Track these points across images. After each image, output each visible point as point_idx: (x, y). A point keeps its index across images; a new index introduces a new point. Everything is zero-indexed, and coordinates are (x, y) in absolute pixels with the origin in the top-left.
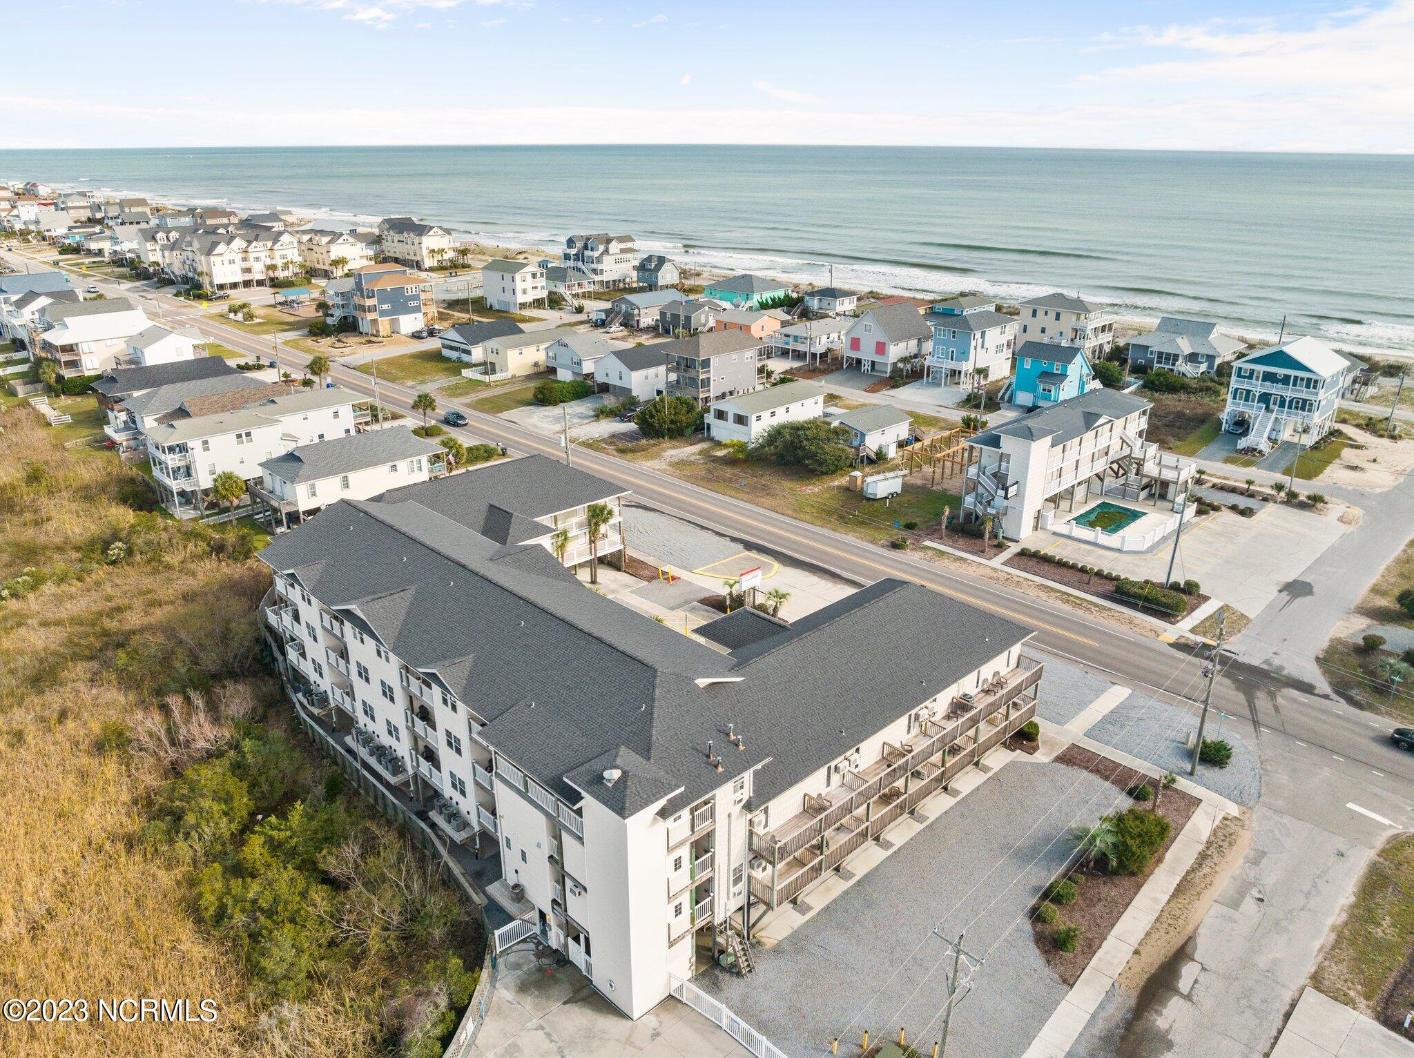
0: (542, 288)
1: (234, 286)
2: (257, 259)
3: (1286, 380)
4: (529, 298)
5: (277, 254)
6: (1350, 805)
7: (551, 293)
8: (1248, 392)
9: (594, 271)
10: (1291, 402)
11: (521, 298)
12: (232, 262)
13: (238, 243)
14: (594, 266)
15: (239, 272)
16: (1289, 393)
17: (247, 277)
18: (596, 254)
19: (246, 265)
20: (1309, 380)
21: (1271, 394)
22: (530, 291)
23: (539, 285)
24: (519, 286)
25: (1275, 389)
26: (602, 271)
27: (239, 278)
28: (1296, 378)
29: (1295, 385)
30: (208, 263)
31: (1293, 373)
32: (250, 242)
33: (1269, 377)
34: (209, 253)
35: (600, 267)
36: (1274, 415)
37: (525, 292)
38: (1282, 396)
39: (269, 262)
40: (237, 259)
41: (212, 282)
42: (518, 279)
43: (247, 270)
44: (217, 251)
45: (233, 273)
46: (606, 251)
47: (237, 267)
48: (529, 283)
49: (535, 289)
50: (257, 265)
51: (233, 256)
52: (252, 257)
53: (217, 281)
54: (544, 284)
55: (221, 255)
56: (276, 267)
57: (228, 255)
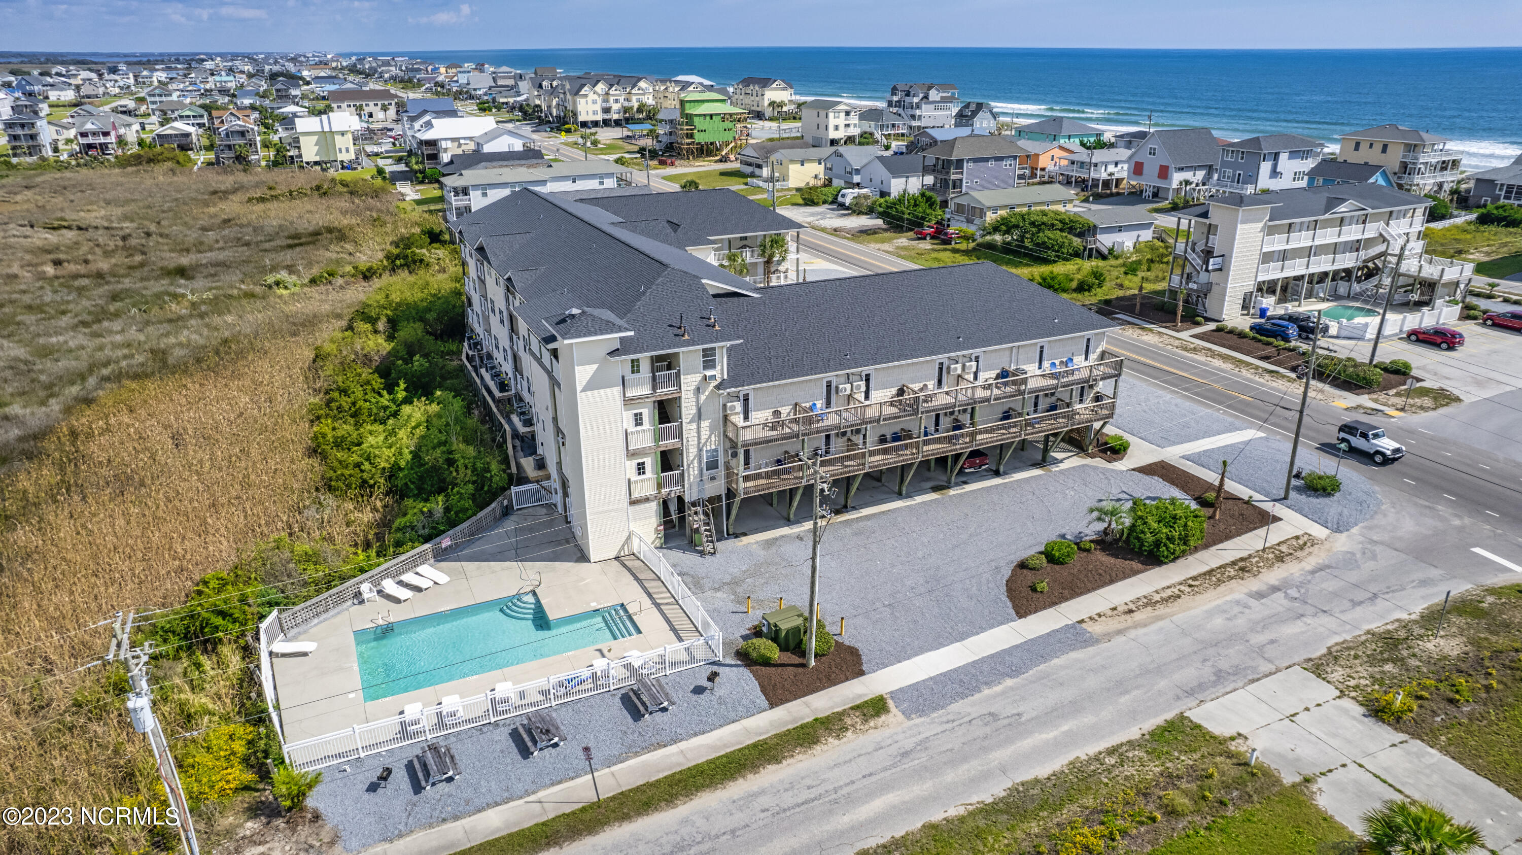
0: (855, 125)
1: (596, 124)
2: (616, 101)
4: (840, 134)
5: (634, 98)
7: (862, 133)
9: (913, 117)
11: (833, 134)
12: (594, 102)
13: (601, 87)
14: (910, 112)
15: (600, 112)
17: (607, 116)
18: (916, 100)
19: (605, 105)
22: (842, 127)
23: (852, 122)
24: (832, 121)
26: (920, 116)
27: (599, 117)
30: (575, 103)
32: (611, 86)
34: (577, 93)
35: (918, 112)
37: (836, 128)
39: (626, 104)
40: (599, 100)
41: (576, 119)
42: (831, 115)
43: (607, 110)
44: (583, 92)
45: (595, 113)
46: (926, 97)
47: (598, 107)
48: (842, 120)
49: (847, 126)
50: (616, 107)
51: (596, 97)
52: (612, 99)
53: (581, 118)
54: (857, 122)
55: (586, 96)
56: (632, 108)
57: (592, 96)
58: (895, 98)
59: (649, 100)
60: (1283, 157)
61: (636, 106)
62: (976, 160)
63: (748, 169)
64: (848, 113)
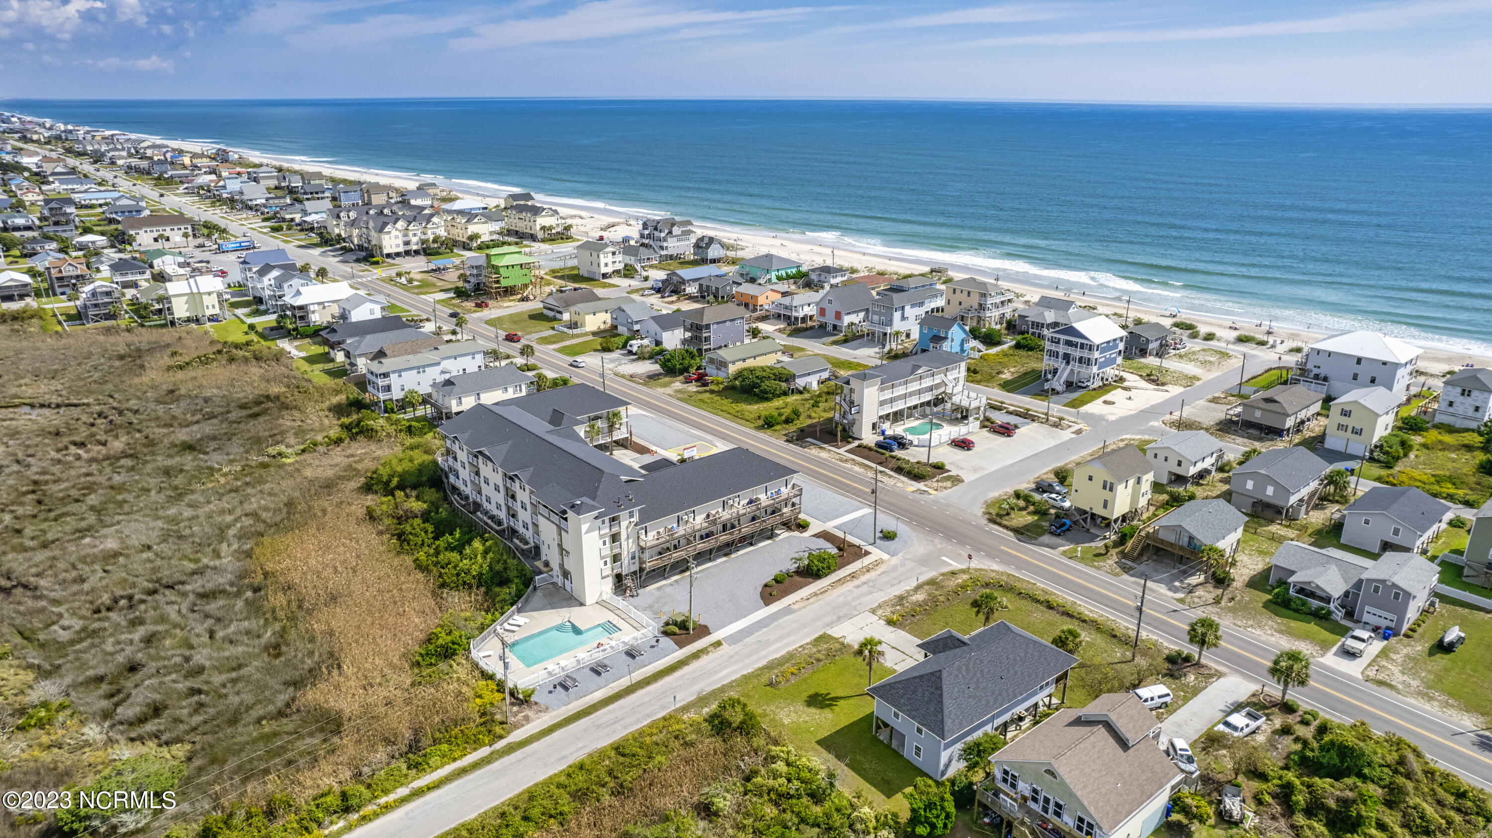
0: (620, 262)
1: (398, 254)
2: (415, 235)
3: (1076, 345)
4: (609, 270)
5: (429, 232)
6: (944, 558)
7: (626, 265)
8: (1056, 352)
9: (662, 248)
10: (1080, 359)
11: (604, 270)
12: (396, 237)
13: (401, 224)
14: (659, 243)
15: (401, 245)
16: (1078, 353)
17: (407, 248)
18: (663, 235)
19: (406, 239)
20: (1088, 345)
21: (1069, 354)
22: (610, 264)
23: (617, 260)
24: (603, 260)
25: (1070, 350)
26: (666, 247)
27: (401, 249)
28: (1081, 344)
29: (1081, 348)
30: (380, 239)
31: (1080, 341)
32: (410, 223)
33: (1069, 343)
34: (381, 230)
35: (665, 244)
36: (1072, 367)
37: (606, 265)
38: (1075, 355)
39: (423, 237)
40: (400, 235)
41: (381, 252)
42: (602, 256)
43: (407, 243)
44: (386, 230)
45: (398, 246)
46: (670, 232)
47: (400, 241)
48: (610, 259)
49: (614, 262)
50: (414, 240)
51: (397, 233)
52: (411, 233)
53: (386, 251)
54: (621, 259)
55: (389, 233)
56: (428, 240)
57: (394, 233)
58: (646, 232)
59: (442, 232)
61: (431, 237)
62: (718, 323)
63: (551, 314)
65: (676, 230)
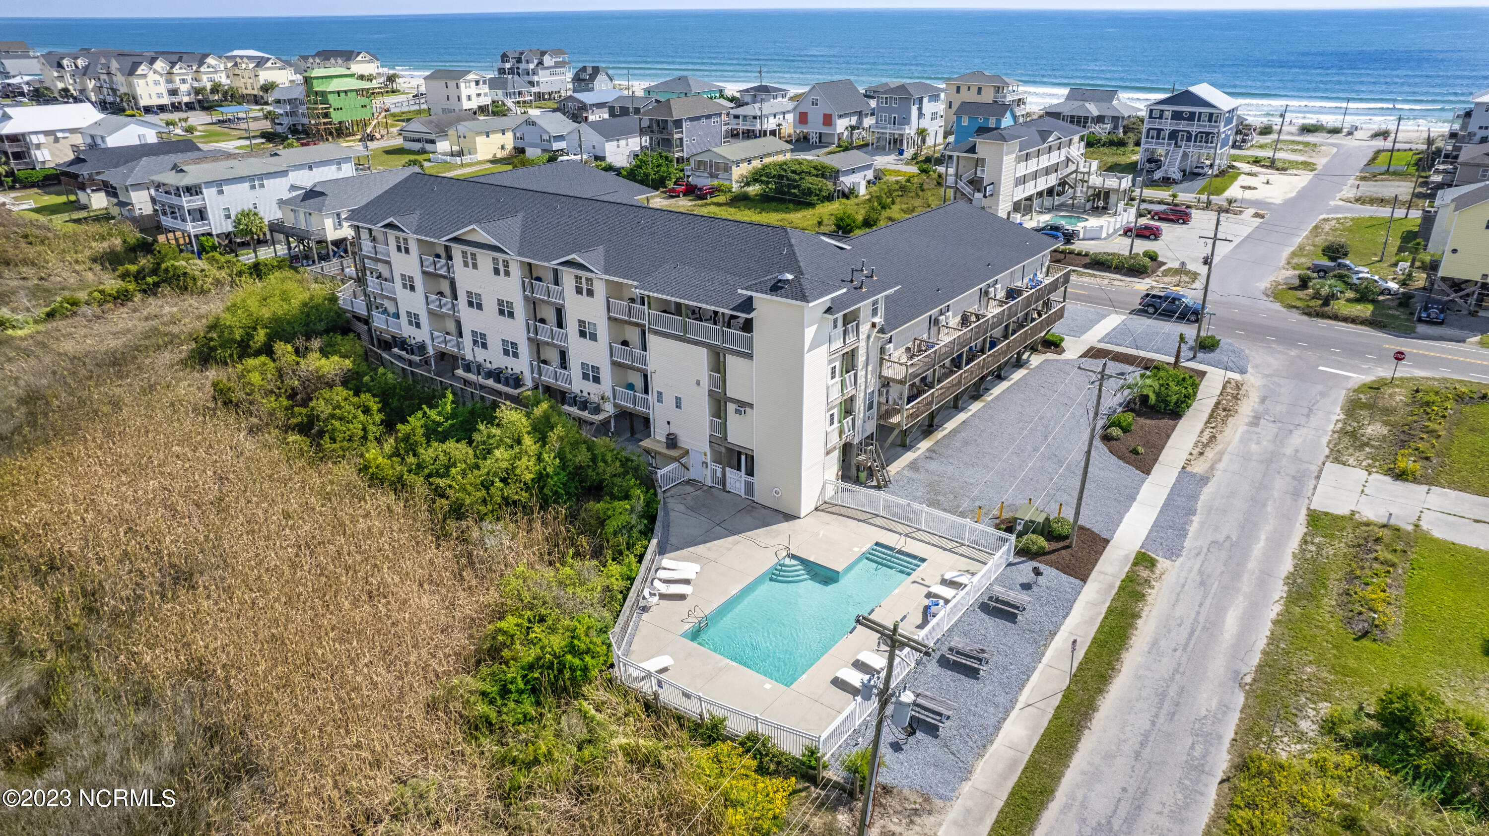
0: (486, 95)
1: (162, 108)
2: (184, 81)
3: (1191, 117)
4: (474, 104)
5: (205, 78)
6: (1321, 368)
7: (494, 102)
8: (1159, 131)
9: (532, 83)
10: (1196, 136)
11: (466, 105)
12: (157, 83)
13: (159, 65)
14: (530, 78)
15: (165, 94)
16: (1194, 129)
17: (175, 99)
18: (531, 66)
19: (170, 86)
20: (1211, 115)
21: (1178, 131)
22: (474, 97)
23: (482, 92)
24: (464, 91)
25: (1182, 126)
26: (538, 82)
27: (166, 100)
28: (1200, 114)
29: (1199, 120)
30: (130, 85)
31: (1197, 110)
32: (173, 64)
33: (1177, 116)
34: (130, 74)
35: (536, 78)
36: (1182, 150)
37: (469, 98)
38: (1188, 132)
39: (196, 84)
40: (162, 80)
41: (136, 103)
42: (462, 85)
43: (173, 92)
44: (139, 72)
45: (160, 95)
46: (541, 63)
47: (163, 89)
48: (473, 90)
49: (479, 95)
50: (184, 88)
51: (157, 77)
52: (177, 79)
53: (143, 102)
54: (487, 91)
55: (144, 76)
56: (204, 89)
57: (152, 77)
58: (508, 66)
59: (223, 79)
60: (926, 100)
61: (209, 86)
62: (692, 119)
63: (417, 146)
64: (477, 83)
65: (548, 61)
